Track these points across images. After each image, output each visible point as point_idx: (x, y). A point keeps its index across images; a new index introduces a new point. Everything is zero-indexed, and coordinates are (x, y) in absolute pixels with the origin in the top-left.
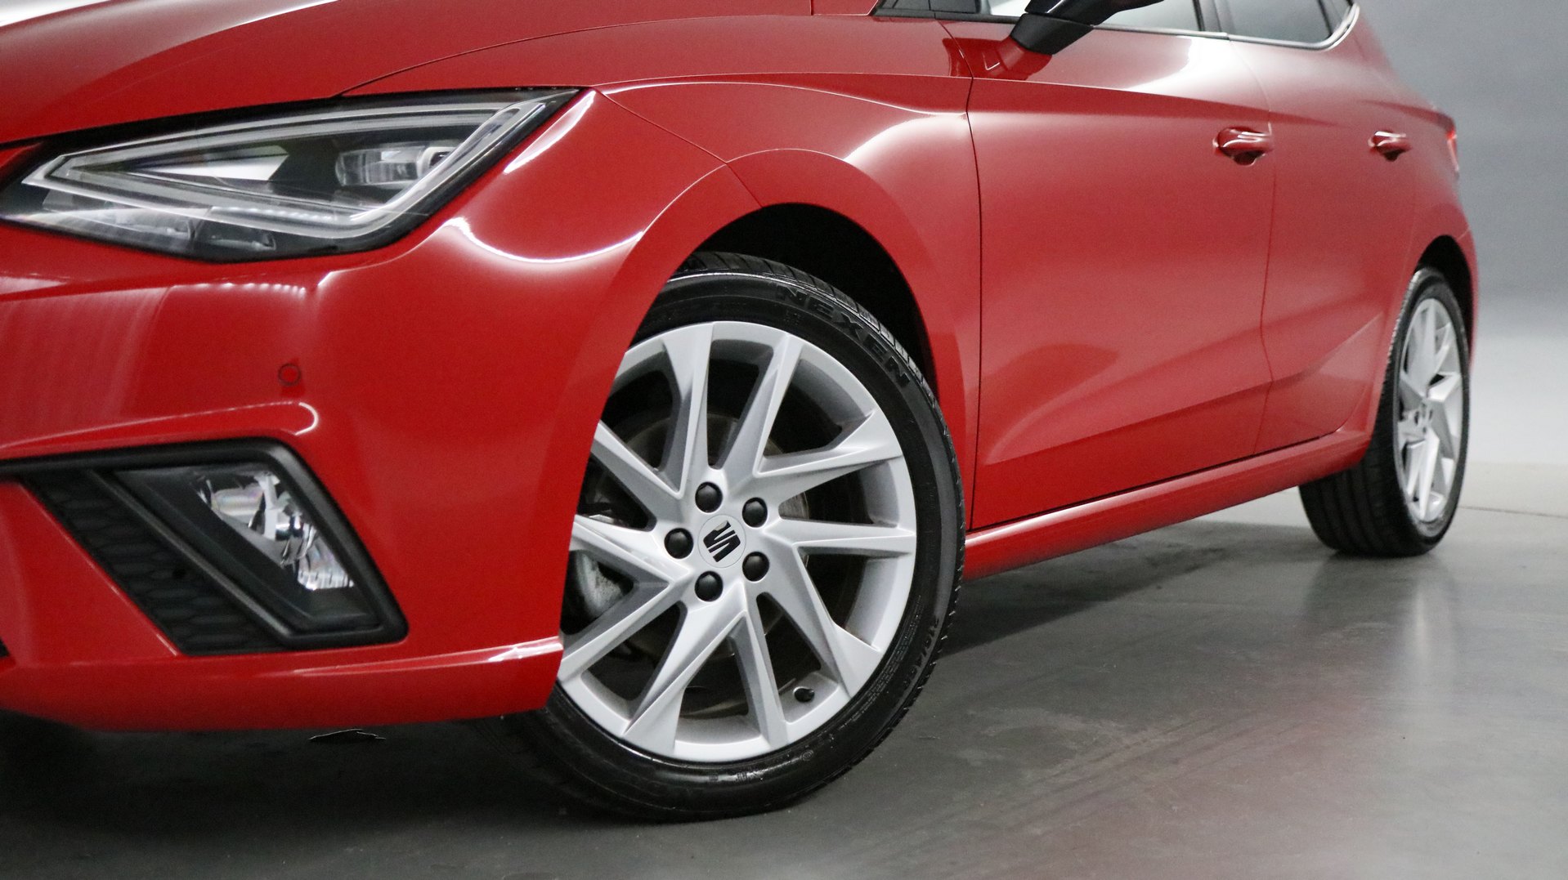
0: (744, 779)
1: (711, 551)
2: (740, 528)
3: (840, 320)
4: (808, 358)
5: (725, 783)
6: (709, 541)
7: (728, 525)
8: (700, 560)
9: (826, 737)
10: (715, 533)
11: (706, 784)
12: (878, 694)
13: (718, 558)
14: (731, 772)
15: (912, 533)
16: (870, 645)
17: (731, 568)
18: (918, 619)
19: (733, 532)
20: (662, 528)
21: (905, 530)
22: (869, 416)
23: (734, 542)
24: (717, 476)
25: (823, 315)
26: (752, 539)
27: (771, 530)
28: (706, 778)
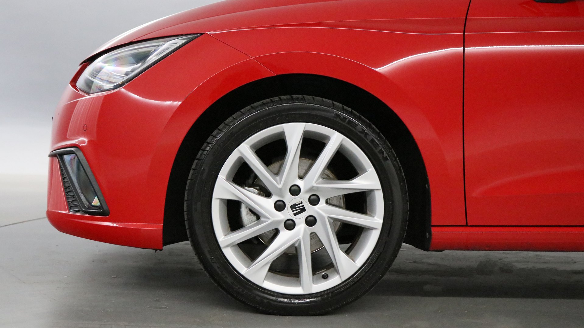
0: (289, 302)
1: (293, 211)
2: (307, 205)
3: (361, 130)
4: (344, 143)
5: (281, 302)
6: (293, 207)
7: (302, 203)
8: (287, 214)
9: (328, 294)
10: (295, 205)
11: (273, 300)
12: (354, 282)
13: (295, 214)
14: (285, 298)
15: (381, 221)
16: (354, 262)
17: (300, 220)
18: (377, 256)
19: (303, 206)
20: (274, 199)
21: (378, 219)
22: (368, 171)
23: (303, 210)
24: (300, 183)
25: (353, 127)
26: (311, 210)
27: (319, 208)
28: (274, 298)
